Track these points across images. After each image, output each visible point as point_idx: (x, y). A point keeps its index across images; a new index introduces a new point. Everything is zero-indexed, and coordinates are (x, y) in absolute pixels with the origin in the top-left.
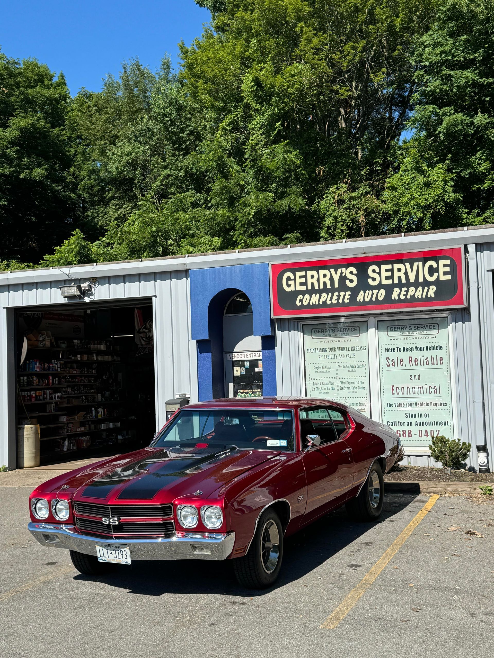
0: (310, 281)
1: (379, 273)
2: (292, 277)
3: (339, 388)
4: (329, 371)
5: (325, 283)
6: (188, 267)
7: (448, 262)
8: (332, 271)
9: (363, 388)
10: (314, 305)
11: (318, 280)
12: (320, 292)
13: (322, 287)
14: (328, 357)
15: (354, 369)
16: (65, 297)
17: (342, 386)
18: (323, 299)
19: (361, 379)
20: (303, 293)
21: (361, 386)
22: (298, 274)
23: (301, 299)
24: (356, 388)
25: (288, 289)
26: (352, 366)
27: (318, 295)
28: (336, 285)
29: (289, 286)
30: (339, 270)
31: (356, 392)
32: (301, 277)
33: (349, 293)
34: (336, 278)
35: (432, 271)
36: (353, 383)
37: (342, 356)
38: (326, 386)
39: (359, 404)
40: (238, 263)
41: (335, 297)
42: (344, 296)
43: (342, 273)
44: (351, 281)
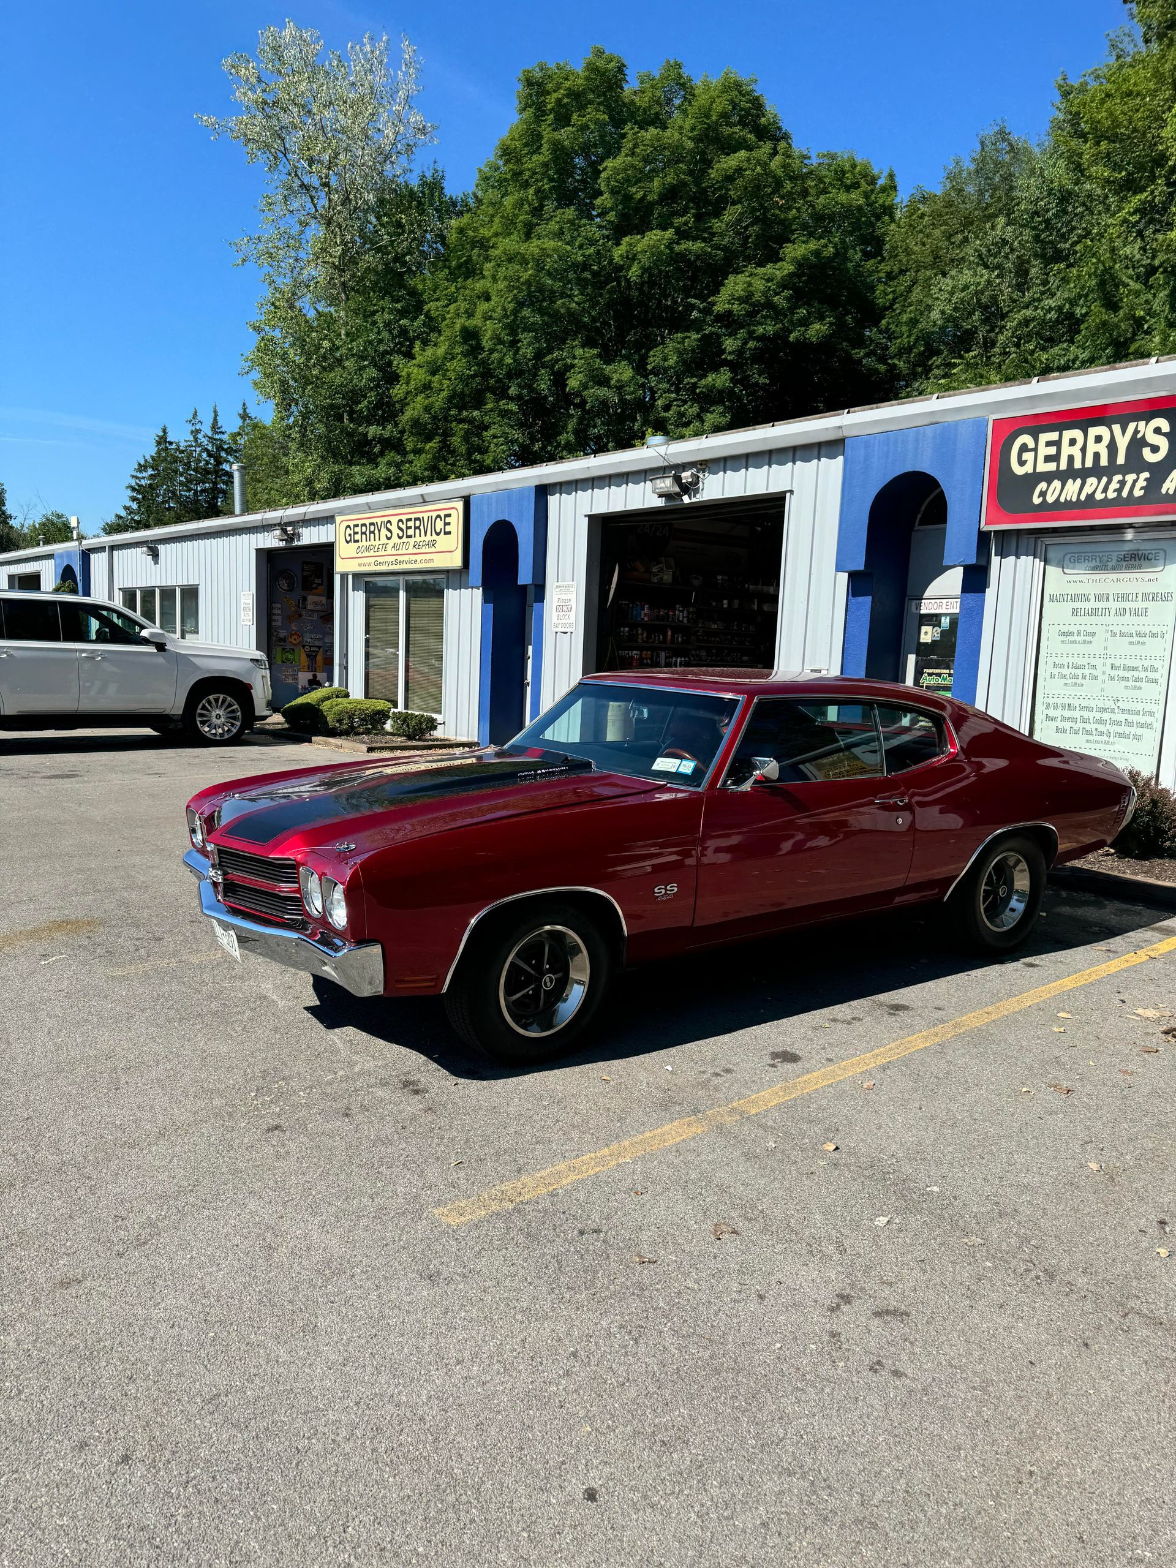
0: (1066, 451)
2: (1031, 444)
3: (1106, 677)
4: (1090, 642)
5: (1097, 456)
6: (846, 433)
8: (1117, 428)
9: (1156, 681)
10: (1068, 504)
11: (1083, 450)
12: (1083, 474)
13: (1089, 463)
14: (1092, 612)
15: (1141, 639)
16: (660, 496)
17: (1114, 673)
19: (1153, 663)
20: (1048, 477)
21: (1151, 675)
22: (1044, 437)
23: (1044, 490)
24: (1140, 680)
25: (1019, 470)
26: (1139, 634)
27: (1079, 481)
28: (1121, 460)
29: (1022, 463)
30: (1132, 426)
31: (1140, 688)
32: (1049, 444)
33: (1146, 475)
34: (1123, 443)
36: (1136, 669)
37: (1121, 612)
38: (1079, 672)
39: (1141, 713)
40: (934, 422)
41: (1114, 485)
42: (1135, 481)
43: (1136, 432)
44: (1155, 449)
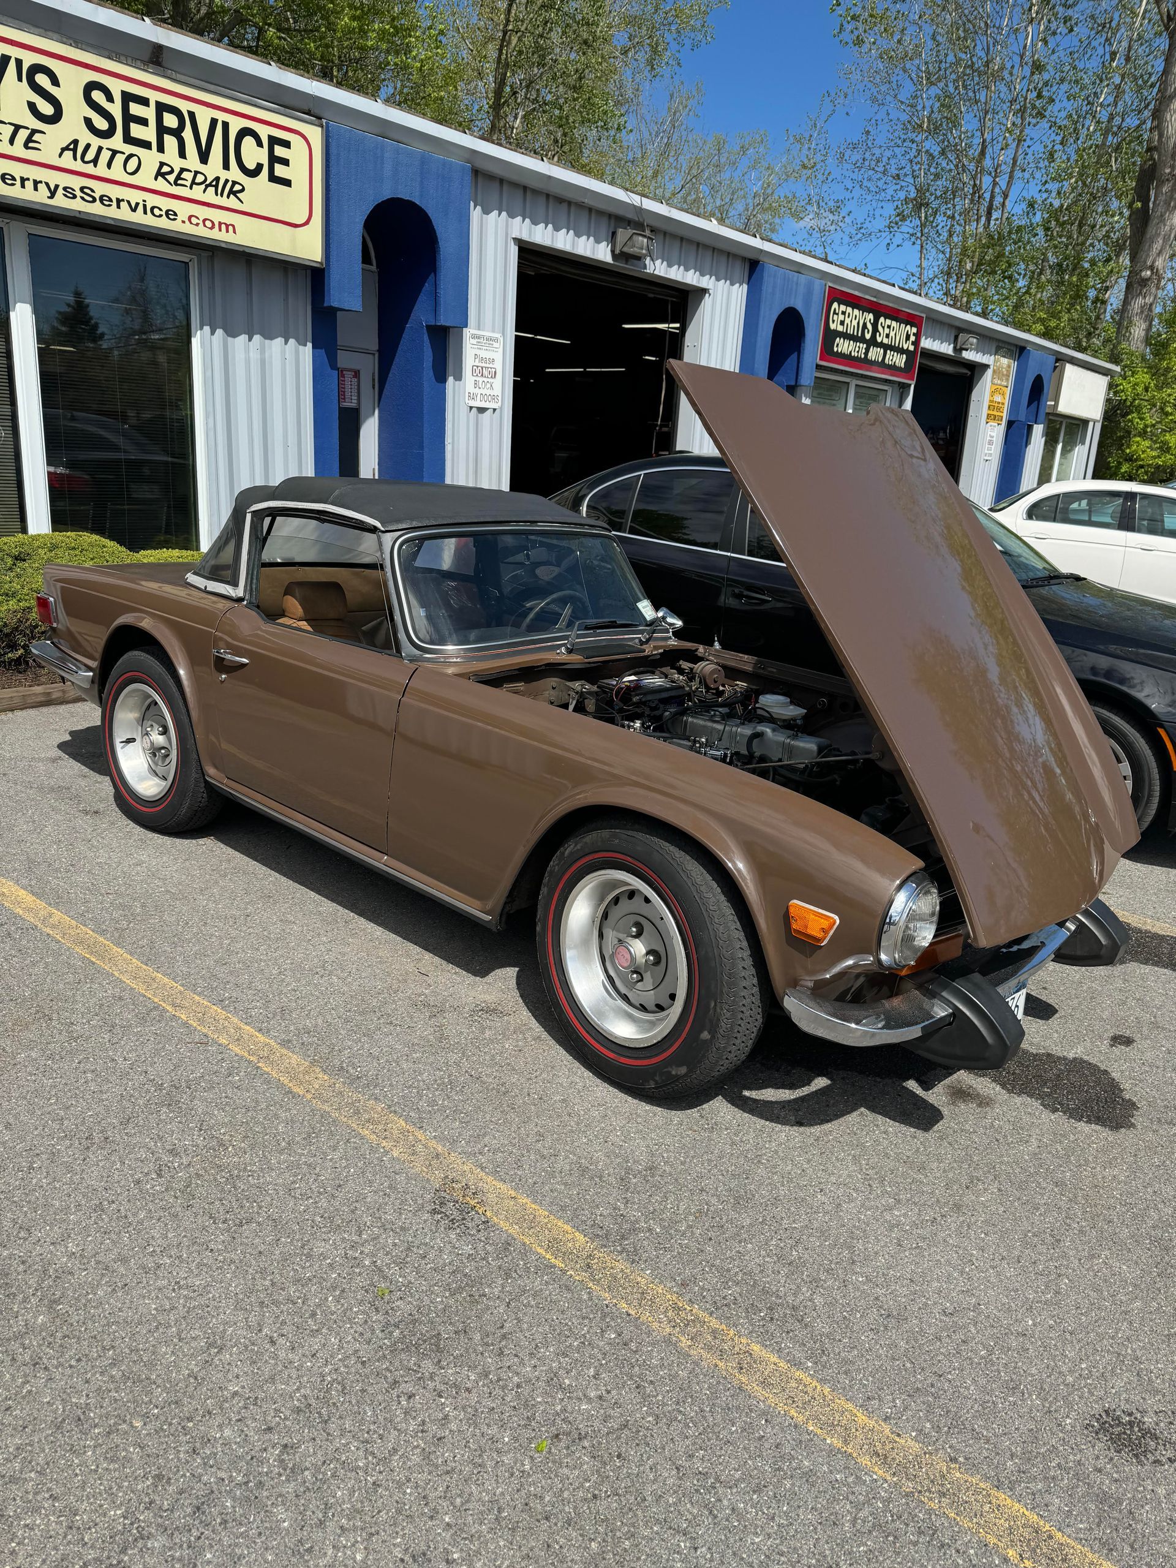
1: (883, 328)
2: (837, 310)
5: (854, 327)
6: (762, 257)
7: (914, 330)
10: (844, 355)
11: (851, 321)
12: (850, 338)
13: (852, 332)
18: (850, 349)
20: (840, 335)
22: (841, 307)
23: (838, 343)
25: (833, 326)
27: (848, 342)
28: (860, 333)
30: (864, 314)
33: (865, 346)
34: (861, 323)
35: (908, 337)
41: (857, 349)
42: (862, 348)
43: (865, 318)
44: (868, 331)
